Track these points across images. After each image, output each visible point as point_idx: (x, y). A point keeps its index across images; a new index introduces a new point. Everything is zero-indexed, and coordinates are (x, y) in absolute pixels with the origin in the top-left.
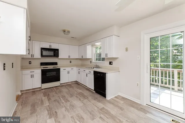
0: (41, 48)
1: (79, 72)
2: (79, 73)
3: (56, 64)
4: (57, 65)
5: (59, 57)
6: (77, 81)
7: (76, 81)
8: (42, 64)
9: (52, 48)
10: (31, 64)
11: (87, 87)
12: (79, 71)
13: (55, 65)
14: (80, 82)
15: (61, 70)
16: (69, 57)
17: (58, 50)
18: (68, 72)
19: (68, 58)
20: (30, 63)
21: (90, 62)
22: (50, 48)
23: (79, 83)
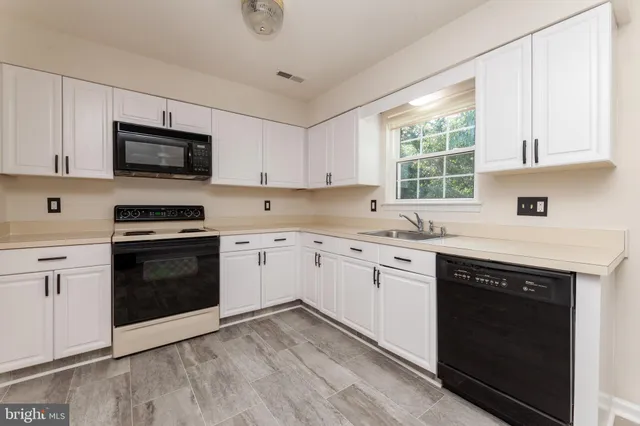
0: (115, 123)
1: (318, 256)
2: (318, 263)
3: (196, 213)
4: (202, 218)
5: (215, 180)
6: (306, 300)
7: (300, 301)
8: (122, 213)
9: (174, 128)
10: (58, 210)
11: (375, 343)
12: (318, 249)
13: (192, 219)
14: (323, 310)
15: (226, 245)
16: (264, 177)
17: (206, 139)
18: (262, 259)
19: (259, 185)
20: (54, 205)
21: (368, 205)
22: (167, 127)
23: (317, 311)
